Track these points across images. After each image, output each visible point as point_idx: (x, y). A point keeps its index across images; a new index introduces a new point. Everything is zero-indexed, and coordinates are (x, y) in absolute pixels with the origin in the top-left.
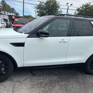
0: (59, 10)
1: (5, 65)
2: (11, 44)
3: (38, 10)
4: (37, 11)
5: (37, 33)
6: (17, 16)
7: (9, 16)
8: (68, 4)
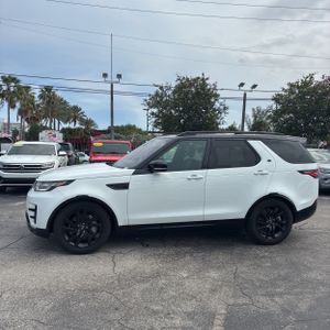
0: (217, 105)
1: (98, 222)
2: (108, 185)
3: (155, 110)
4: (153, 114)
5: (149, 167)
6: (87, 128)
7: (63, 131)
8: (242, 85)
